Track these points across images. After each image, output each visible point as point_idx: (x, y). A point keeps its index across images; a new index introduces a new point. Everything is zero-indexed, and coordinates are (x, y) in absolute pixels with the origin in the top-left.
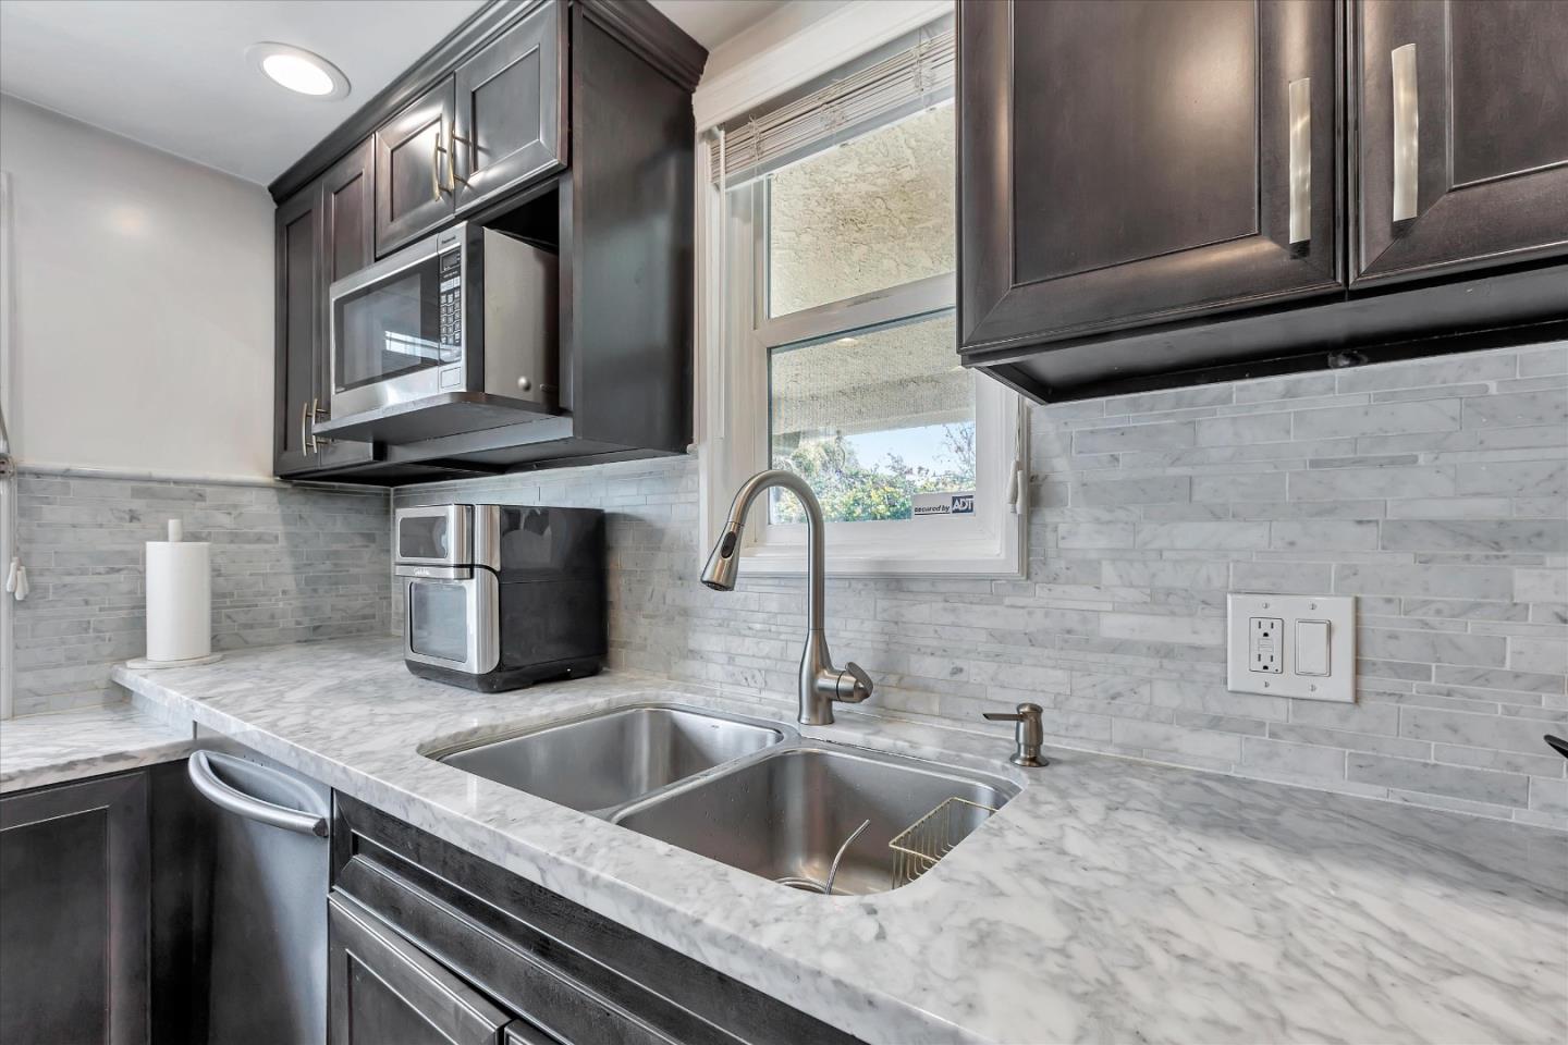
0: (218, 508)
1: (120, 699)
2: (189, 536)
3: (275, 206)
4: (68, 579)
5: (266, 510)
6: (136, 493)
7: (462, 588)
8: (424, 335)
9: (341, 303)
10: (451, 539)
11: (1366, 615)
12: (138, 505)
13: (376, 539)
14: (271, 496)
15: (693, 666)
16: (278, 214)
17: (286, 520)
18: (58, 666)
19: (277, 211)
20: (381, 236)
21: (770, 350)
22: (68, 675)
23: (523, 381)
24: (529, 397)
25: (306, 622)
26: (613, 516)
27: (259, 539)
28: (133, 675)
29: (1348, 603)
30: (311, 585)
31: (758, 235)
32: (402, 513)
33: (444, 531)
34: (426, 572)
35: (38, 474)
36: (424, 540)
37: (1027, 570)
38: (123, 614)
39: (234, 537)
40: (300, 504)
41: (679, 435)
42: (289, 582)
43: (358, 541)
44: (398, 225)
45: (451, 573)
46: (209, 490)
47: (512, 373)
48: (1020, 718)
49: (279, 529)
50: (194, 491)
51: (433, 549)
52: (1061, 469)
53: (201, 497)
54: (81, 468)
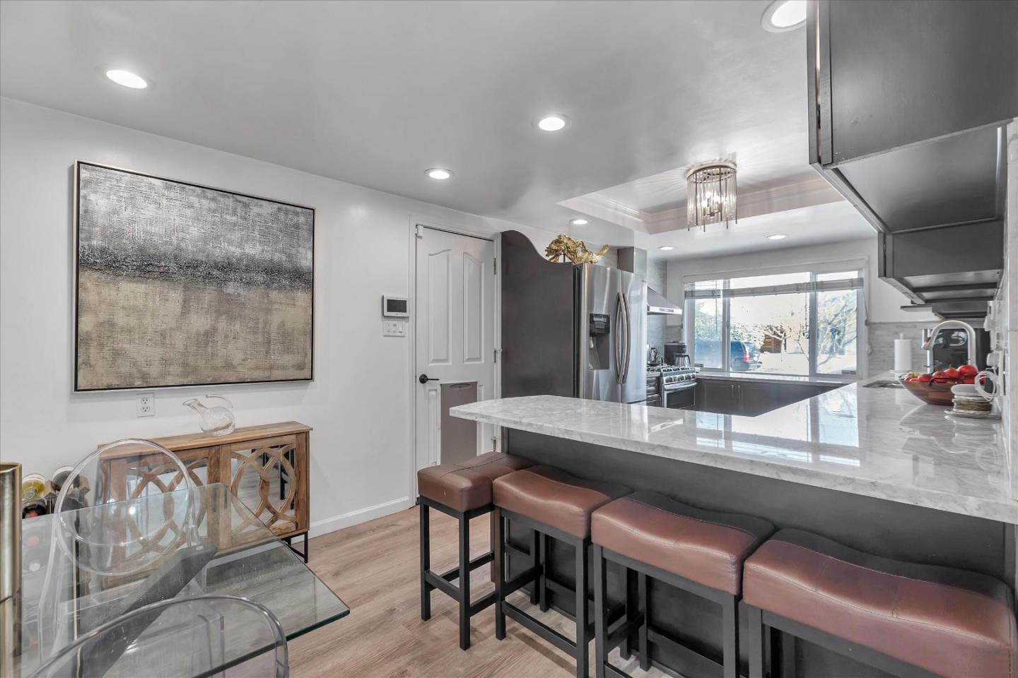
2: (905, 338)
4: (878, 349)
54: (883, 321)
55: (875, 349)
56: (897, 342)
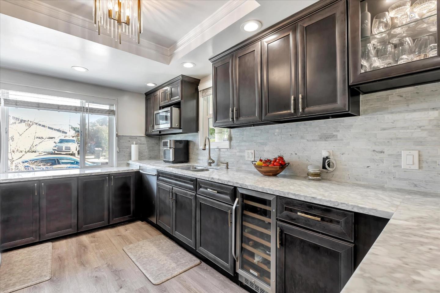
0: (139, 140)
1: (128, 165)
2: (136, 144)
3: (145, 96)
4: (123, 149)
5: (144, 140)
6: (130, 138)
7: (170, 150)
8: (166, 120)
9: (156, 114)
10: (169, 144)
11: (255, 152)
12: (130, 140)
13: (158, 144)
14: (145, 138)
15: (199, 161)
16: (146, 98)
17: (147, 141)
18: (121, 161)
19: (146, 97)
20: (160, 104)
21: (209, 119)
22: (122, 162)
23: (177, 125)
24: (178, 127)
25: (149, 156)
26: (190, 141)
27: (143, 144)
28: (130, 162)
29: (253, 151)
30: (150, 151)
31: (207, 103)
32: (163, 141)
33: (168, 143)
34: (166, 148)
35: (120, 136)
36: (165, 144)
37: (230, 148)
38: (128, 154)
39: (140, 144)
40: (148, 139)
41: (197, 130)
42: (147, 150)
43: (156, 144)
44: (162, 103)
45: (169, 148)
46: (137, 137)
47: (176, 124)
48: (226, 163)
49: (145, 143)
50: (136, 137)
51: (167, 146)
52: (233, 136)
53: (137, 138)
54: (124, 135)
55: (121, 150)
56: (132, 146)
